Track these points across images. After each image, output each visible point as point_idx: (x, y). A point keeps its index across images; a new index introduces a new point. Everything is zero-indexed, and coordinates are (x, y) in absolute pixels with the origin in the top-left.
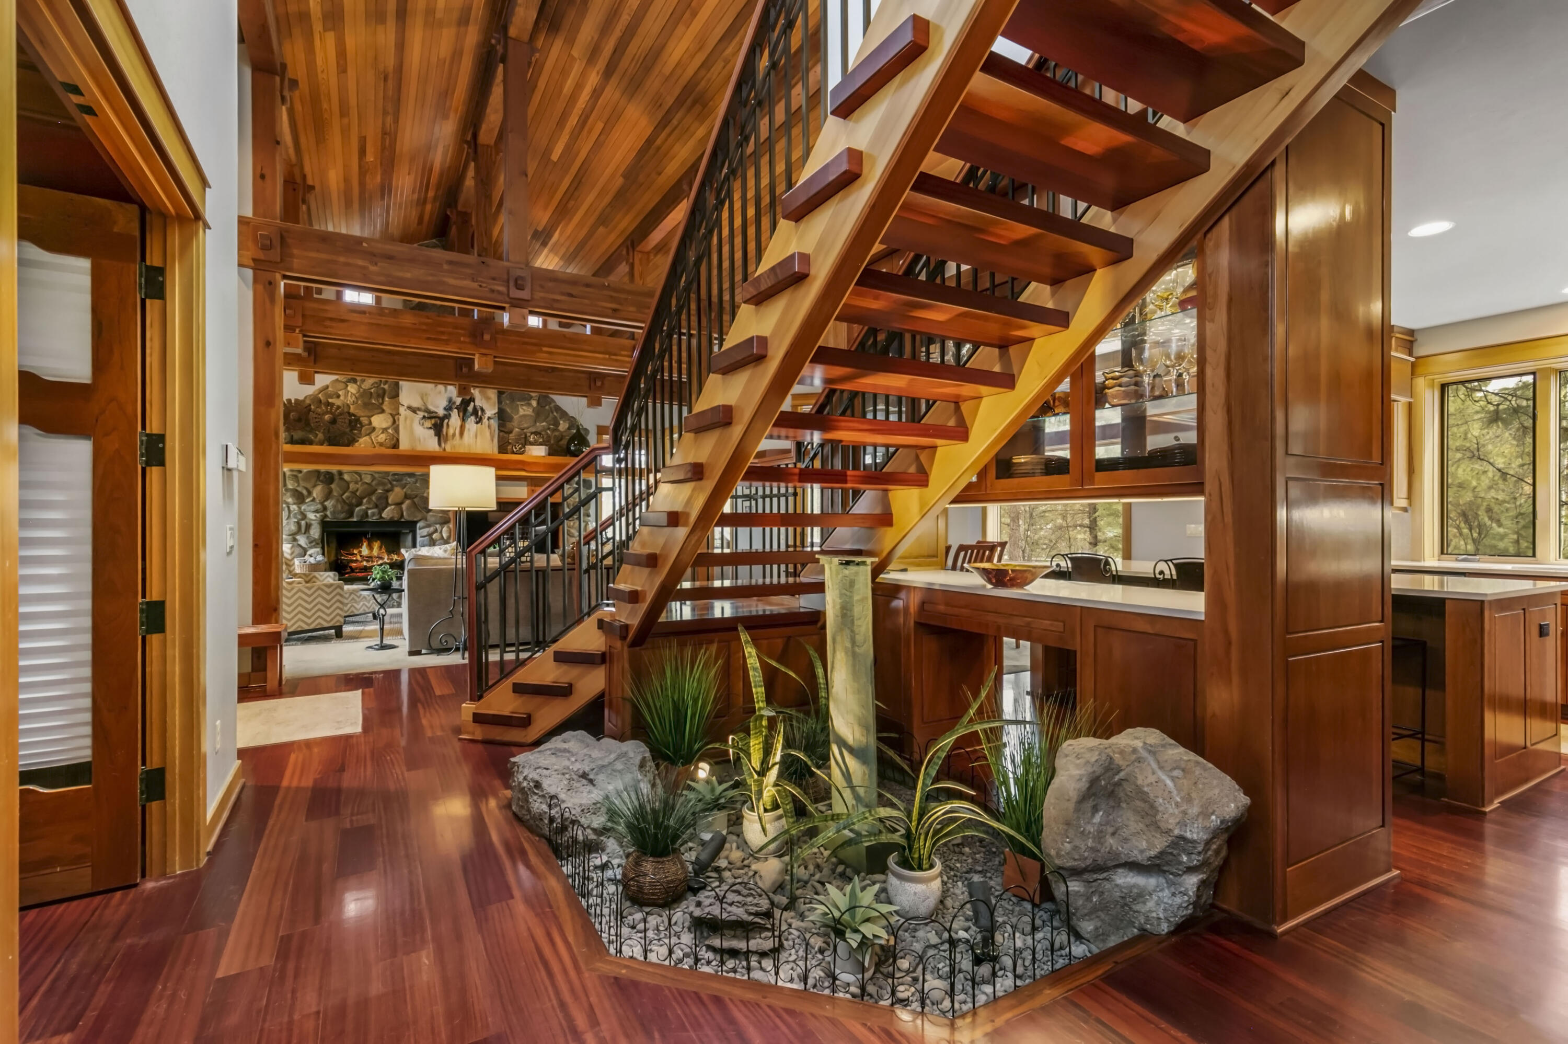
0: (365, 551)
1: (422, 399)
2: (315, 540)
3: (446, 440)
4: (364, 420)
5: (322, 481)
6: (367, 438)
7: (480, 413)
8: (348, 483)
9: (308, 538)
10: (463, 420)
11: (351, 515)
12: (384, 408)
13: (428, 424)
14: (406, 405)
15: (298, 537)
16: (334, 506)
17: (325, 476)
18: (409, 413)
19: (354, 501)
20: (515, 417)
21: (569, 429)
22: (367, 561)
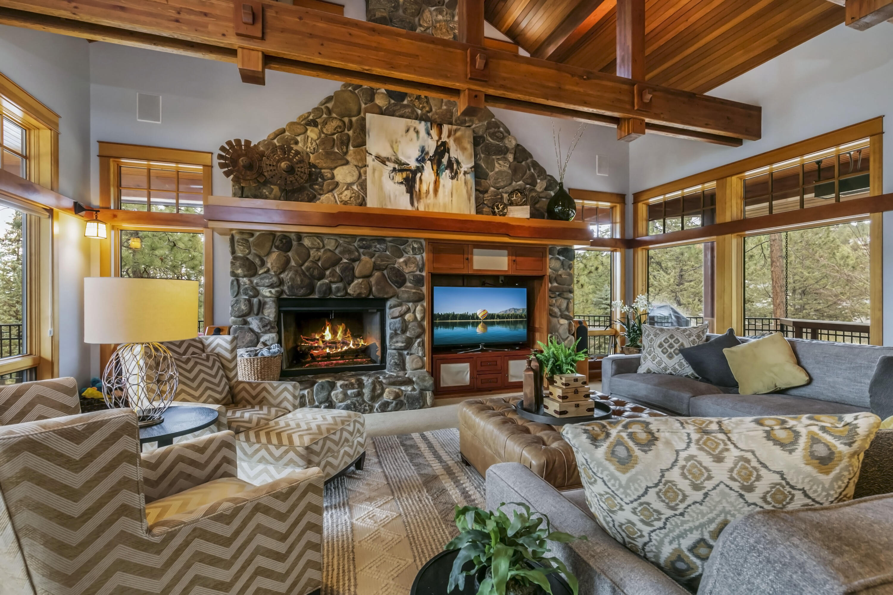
0: (328, 335)
1: (392, 147)
2: (270, 323)
3: (419, 198)
4: (326, 173)
5: (277, 248)
6: (329, 195)
7: (455, 167)
8: (308, 250)
9: (261, 320)
10: (438, 175)
11: (312, 291)
12: (349, 158)
13: (399, 177)
14: (374, 154)
15: (249, 319)
16: (292, 279)
17: (281, 240)
18: (377, 163)
19: (316, 272)
20: (491, 174)
21: (546, 189)
22: (330, 348)
